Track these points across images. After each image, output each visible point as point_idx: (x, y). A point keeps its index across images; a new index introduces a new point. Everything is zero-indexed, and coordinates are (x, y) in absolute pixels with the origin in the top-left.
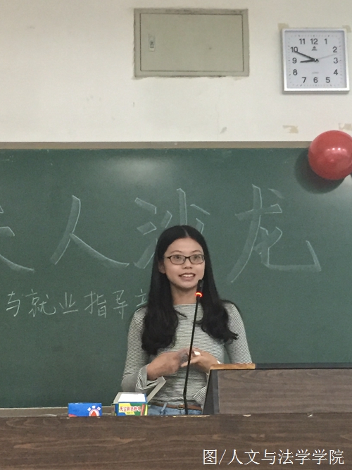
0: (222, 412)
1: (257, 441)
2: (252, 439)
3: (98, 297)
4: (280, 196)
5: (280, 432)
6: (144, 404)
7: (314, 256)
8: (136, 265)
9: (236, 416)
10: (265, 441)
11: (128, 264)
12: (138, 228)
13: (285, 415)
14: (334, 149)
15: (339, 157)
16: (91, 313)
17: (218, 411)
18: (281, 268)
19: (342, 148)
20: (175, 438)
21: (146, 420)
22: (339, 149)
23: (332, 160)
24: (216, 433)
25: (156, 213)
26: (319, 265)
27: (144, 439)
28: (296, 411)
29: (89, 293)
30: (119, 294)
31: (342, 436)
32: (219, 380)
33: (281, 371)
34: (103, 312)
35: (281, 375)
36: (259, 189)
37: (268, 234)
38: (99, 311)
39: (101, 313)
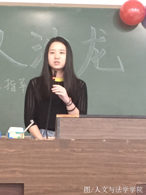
0: (61, 138)
1: (77, 152)
2: (74, 151)
3: (11, 82)
4: (104, 32)
5: (89, 148)
6: (23, 133)
7: (121, 64)
8: (31, 66)
9: (67, 140)
10: (81, 153)
11: (27, 65)
12: (33, 47)
13: (92, 140)
14: (132, 9)
15: (135, 14)
16: (8, 89)
17: (59, 137)
18: (104, 69)
19: (137, 9)
20: (37, 150)
21: (23, 141)
22: (135, 9)
23: (132, 15)
24: (57, 148)
25: (41, 40)
26: (123, 68)
27: (21, 150)
28: (98, 138)
29: (7, 80)
30: (22, 80)
31: (119, 151)
32: (61, 122)
33: (92, 119)
34: (13, 89)
35: (92, 120)
36: (95, 29)
37: (98, 52)
38: (12, 89)
39: (13, 90)
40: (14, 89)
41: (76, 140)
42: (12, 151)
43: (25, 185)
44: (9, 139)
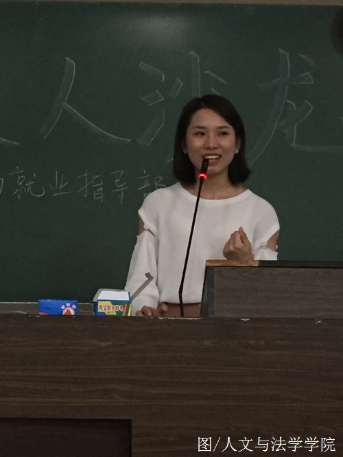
1: (254, 349)
2: (250, 346)
3: (94, 178)
4: (311, 63)
6: (128, 303)
8: (139, 141)
10: (265, 349)
11: (129, 140)
12: (142, 98)
16: (85, 196)
17: (213, 313)
18: (310, 149)
20: (162, 343)
24: (207, 339)
25: (163, 80)
27: (125, 342)
29: (85, 173)
30: (118, 175)
32: (216, 278)
36: (287, 54)
37: (295, 109)
38: (95, 194)
39: (97, 196)
40: (99, 196)
41: (252, 319)
42: (104, 344)
43: (133, 424)
44: (96, 316)
